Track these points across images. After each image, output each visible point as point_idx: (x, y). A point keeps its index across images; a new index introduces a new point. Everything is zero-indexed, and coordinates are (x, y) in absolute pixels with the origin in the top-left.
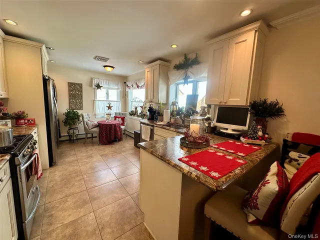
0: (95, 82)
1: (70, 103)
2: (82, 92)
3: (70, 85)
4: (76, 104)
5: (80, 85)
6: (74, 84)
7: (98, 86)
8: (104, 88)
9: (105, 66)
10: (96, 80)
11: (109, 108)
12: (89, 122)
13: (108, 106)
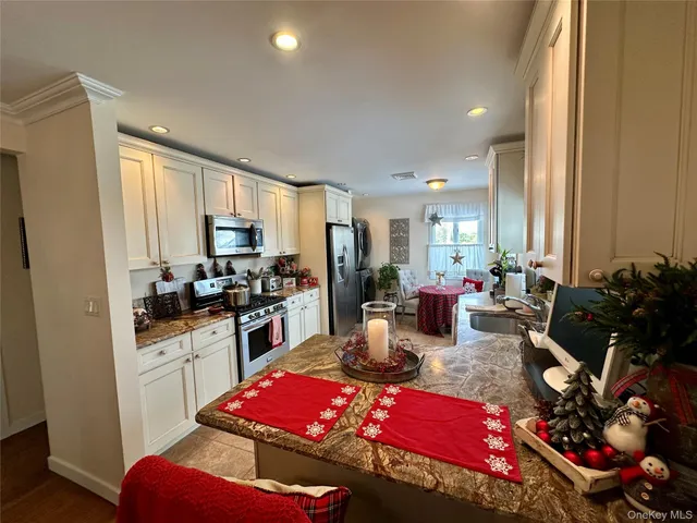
0: (430, 211)
1: (391, 252)
2: (408, 232)
3: (393, 222)
4: (399, 255)
5: (406, 221)
6: (397, 221)
7: (435, 219)
8: (446, 220)
9: (428, 182)
10: (431, 207)
11: (457, 259)
12: (409, 287)
13: (454, 255)
